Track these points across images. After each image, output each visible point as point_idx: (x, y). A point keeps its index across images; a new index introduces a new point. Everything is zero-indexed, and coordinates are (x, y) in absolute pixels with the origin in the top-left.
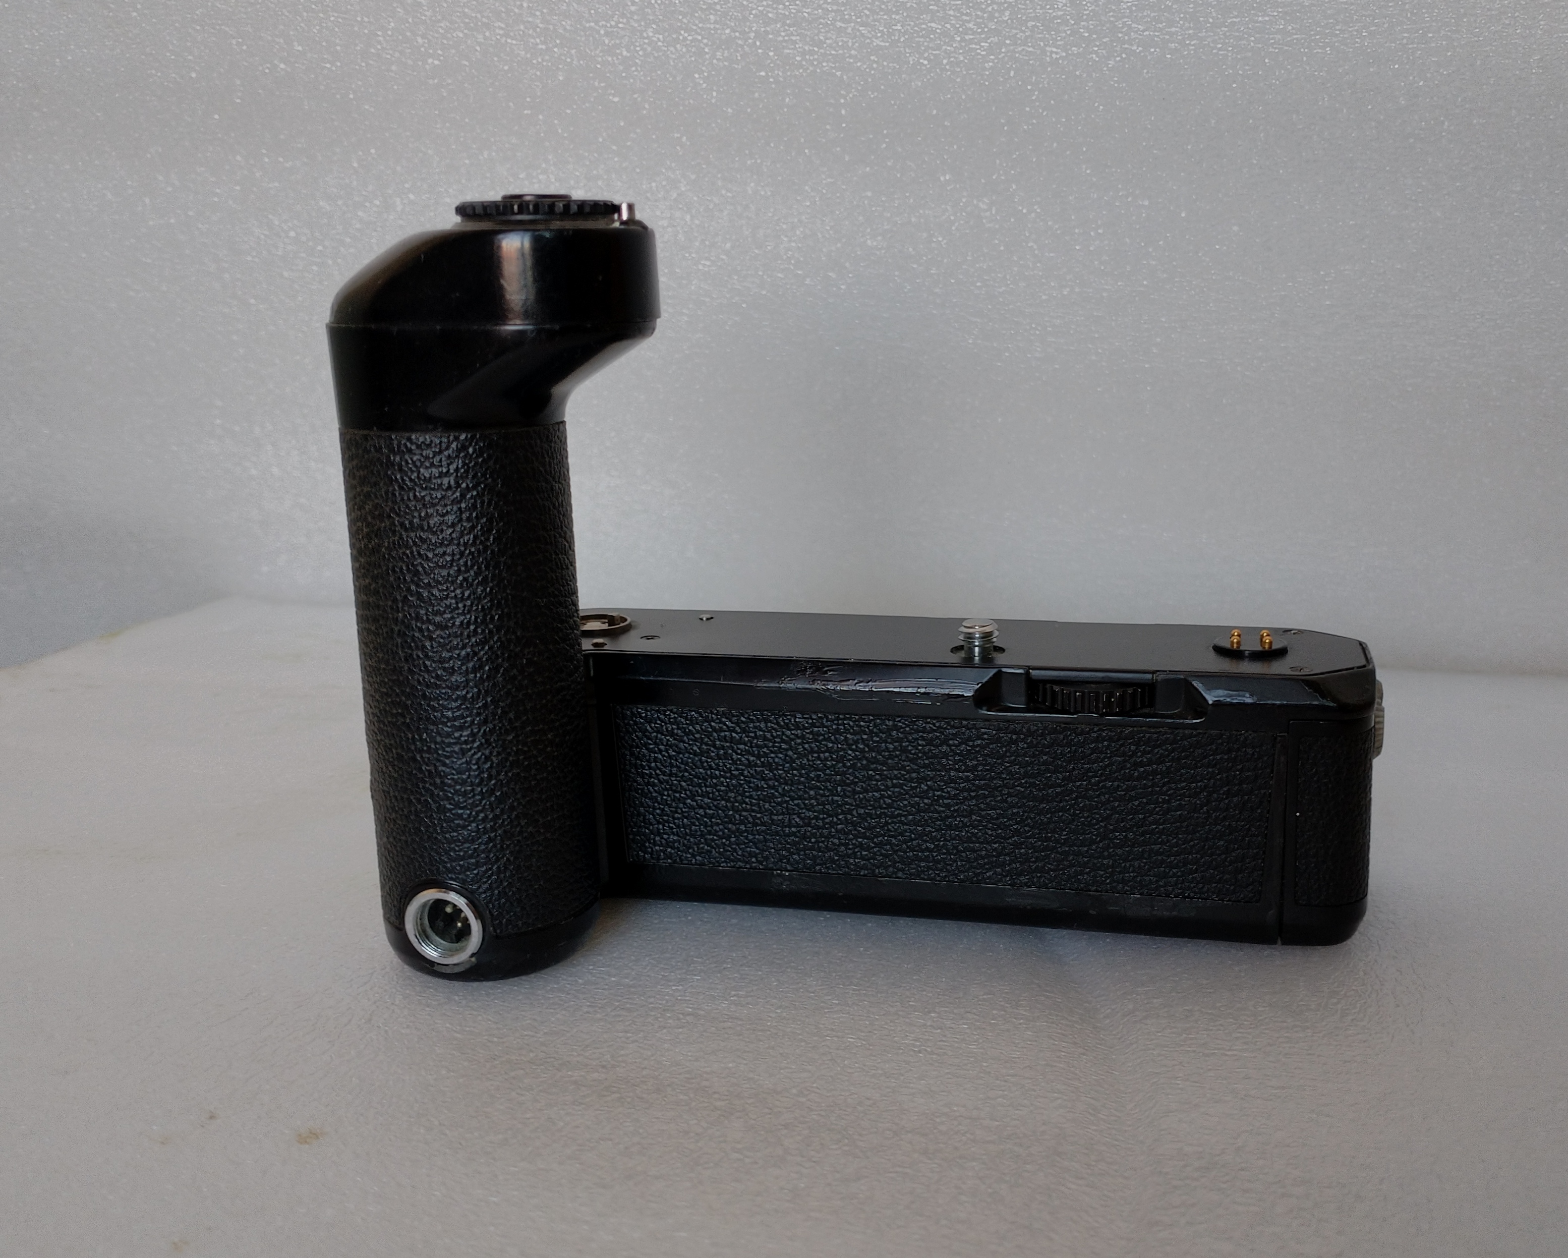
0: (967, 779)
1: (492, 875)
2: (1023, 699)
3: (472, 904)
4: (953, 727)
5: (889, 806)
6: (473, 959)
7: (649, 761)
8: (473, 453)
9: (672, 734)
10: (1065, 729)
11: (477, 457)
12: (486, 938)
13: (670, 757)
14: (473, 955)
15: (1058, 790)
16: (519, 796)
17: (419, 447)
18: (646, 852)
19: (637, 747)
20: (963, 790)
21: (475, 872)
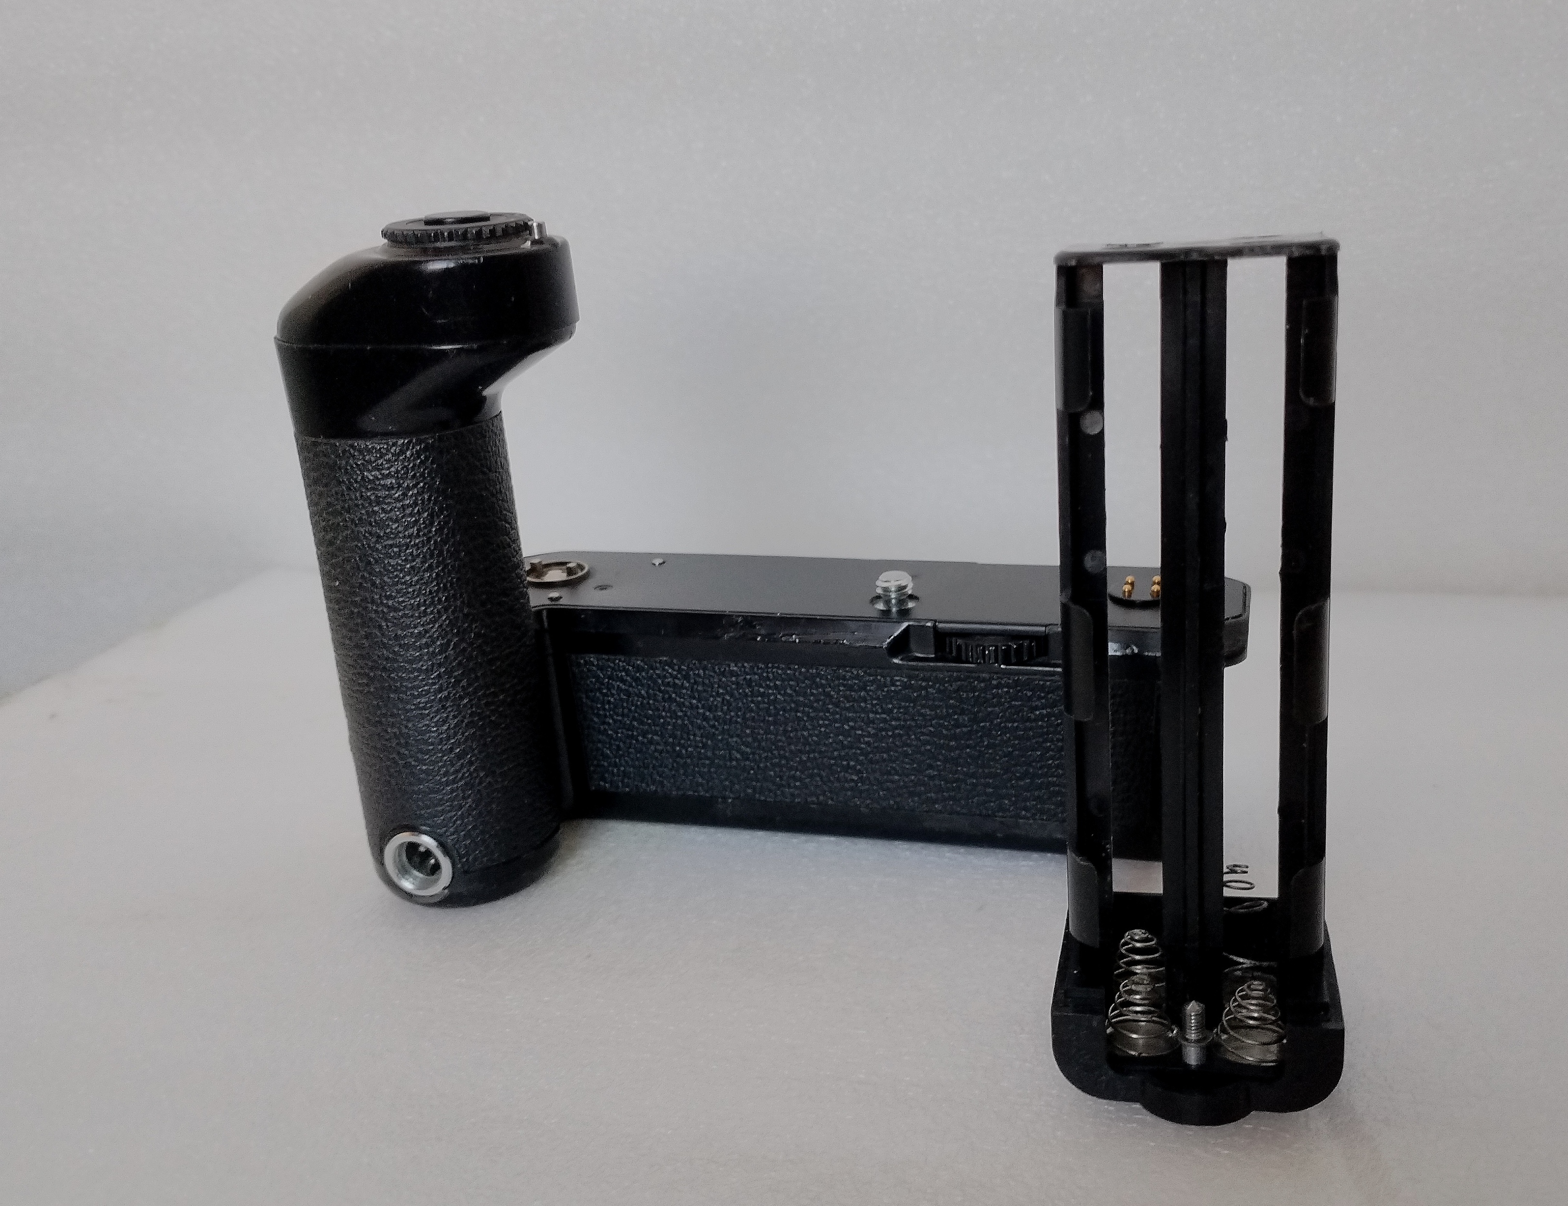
0: (884, 721)
1: (456, 820)
2: (932, 649)
3: (442, 845)
4: (870, 675)
5: (817, 744)
6: (446, 891)
7: (603, 704)
8: (411, 456)
9: (623, 681)
10: (968, 677)
11: (415, 460)
12: (456, 875)
13: (621, 699)
14: (445, 889)
15: (964, 729)
16: (476, 751)
17: (361, 452)
18: (606, 782)
19: (591, 691)
20: (882, 729)
21: (442, 818)
